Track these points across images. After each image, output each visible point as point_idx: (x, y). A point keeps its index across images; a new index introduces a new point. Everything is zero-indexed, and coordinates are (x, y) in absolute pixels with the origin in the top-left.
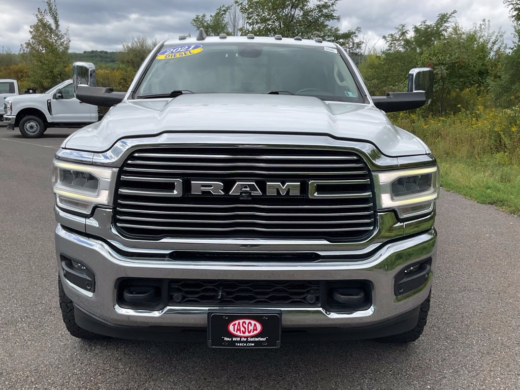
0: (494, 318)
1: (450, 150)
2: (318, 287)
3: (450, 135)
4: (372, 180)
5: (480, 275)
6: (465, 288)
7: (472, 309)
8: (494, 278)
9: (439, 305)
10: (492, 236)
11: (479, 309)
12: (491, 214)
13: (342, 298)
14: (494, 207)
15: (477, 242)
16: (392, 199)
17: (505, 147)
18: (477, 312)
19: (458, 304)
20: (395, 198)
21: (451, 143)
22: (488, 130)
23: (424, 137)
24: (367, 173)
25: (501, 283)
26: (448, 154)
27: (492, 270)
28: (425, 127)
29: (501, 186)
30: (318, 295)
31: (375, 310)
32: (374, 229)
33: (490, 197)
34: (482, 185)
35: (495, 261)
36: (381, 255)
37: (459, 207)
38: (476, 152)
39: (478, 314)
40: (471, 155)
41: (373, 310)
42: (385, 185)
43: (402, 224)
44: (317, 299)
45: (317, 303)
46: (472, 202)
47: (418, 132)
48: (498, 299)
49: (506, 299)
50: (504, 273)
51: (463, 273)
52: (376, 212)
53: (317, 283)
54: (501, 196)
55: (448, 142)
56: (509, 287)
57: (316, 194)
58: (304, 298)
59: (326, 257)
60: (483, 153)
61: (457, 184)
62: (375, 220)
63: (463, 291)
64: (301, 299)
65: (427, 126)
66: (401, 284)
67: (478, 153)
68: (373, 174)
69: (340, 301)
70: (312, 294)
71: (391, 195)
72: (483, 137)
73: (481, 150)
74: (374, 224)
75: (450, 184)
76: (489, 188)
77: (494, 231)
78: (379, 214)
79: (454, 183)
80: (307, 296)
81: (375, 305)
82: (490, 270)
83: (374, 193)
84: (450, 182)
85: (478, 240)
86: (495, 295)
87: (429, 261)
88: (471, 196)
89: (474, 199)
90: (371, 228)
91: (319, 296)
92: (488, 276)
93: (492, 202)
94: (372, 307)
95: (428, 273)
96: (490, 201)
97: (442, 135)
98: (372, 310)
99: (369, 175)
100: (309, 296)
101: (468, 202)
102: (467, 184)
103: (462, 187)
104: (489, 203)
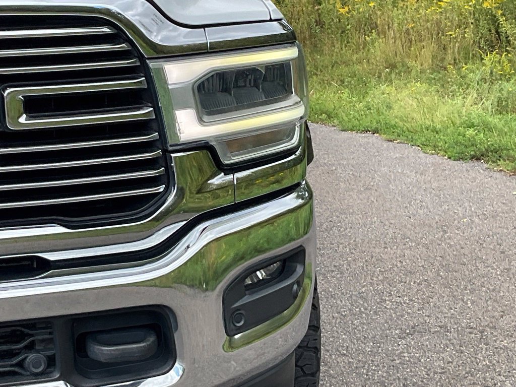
0: (470, 380)
1: (398, 59)
2: (50, 333)
3: (396, 25)
4: (150, 80)
5: (445, 299)
6: (413, 328)
7: (425, 368)
8: (473, 302)
9: (356, 368)
10: (473, 222)
11: (439, 366)
12: (475, 179)
13: (103, 351)
14: (482, 165)
15: (442, 237)
16: (201, 120)
17: (508, 42)
18: (435, 373)
19: (398, 362)
20: (206, 118)
21: (398, 42)
22: (471, 9)
23: (342, 32)
24: (138, 64)
25: (487, 311)
26: (393, 66)
27: (470, 287)
28: (342, 10)
29: (495, 120)
30: (50, 353)
31: (184, 371)
32: (167, 191)
33: (473, 145)
34: (458, 122)
35: (477, 268)
36: (188, 247)
37: (411, 171)
38: (449, 58)
39: (437, 377)
40: (439, 66)
41: (181, 372)
42: (181, 90)
43: (231, 176)
44: (51, 362)
45: (51, 372)
46: (437, 159)
47: (329, 24)
48: (480, 343)
49: (495, 341)
50: (494, 290)
51: (410, 300)
52: (166, 152)
53: (46, 323)
54: (493, 140)
55: (391, 41)
56: (502, 317)
57: (23, 119)
58: (20, 364)
59: (61, 264)
60: (465, 58)
61: (408, 125)
62: (167, 169)
63: (408, 334)
64: (12, 366)
65: (346, 9)
66: (238, 309)
67: (455, 60)
68: (152, 64)
69: (103, 359)
70: (38, 351)
71: (198, 113)
72: (462, 25)
73: (459, 53)
74: (167, 179)
75: (395, 127)
76: (472, 126)
77: (479, 212)
78: (173, 155)
79: (401, 124)
80: (25, 359)
81: (183, 360)
82: (465, 289)
83: (157, 110)
84: (393, 123)
85: (445, 232)
86: (473, 336)
87: (298, 255)
88: (435, 147)
89: (442, 153)
90: (161, 189)
91: (54, 355)
92: (463, 300)
93: (478, 153)
94: (177, 364)
95: (299, 283)
96: (472, 153)
97: (380, 28)
98: (177, 373)
99: (142, 69)
100: (31, 356)
101: (429, 159)
102: (428, 123)
103: (419, 129)
104: (472, 158)
